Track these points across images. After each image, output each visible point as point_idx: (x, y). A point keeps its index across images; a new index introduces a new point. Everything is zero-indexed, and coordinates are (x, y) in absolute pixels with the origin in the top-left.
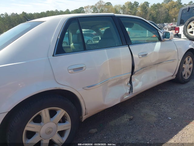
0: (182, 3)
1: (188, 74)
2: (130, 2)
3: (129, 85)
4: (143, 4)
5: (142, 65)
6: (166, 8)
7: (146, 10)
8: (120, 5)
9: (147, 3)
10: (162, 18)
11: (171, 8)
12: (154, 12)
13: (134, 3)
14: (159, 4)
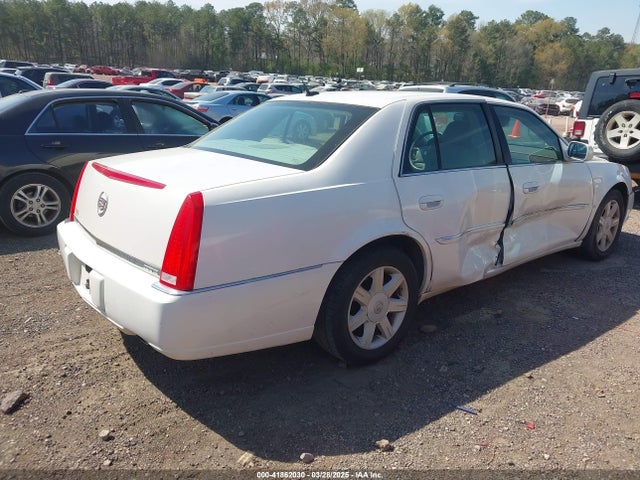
0: (577, 31)
1: (607, 240)
2: (418, 7)
3: (498, 246)
4: (458, 18)
5: (526, 207)
6: (526, 37)
7: (465, 40)
8: (382, 13)
9: (468, 18)
10: (513, 70)
11: (543, 40)
12: (491, 46)
13: (427, 10)
14: (506, 24)
